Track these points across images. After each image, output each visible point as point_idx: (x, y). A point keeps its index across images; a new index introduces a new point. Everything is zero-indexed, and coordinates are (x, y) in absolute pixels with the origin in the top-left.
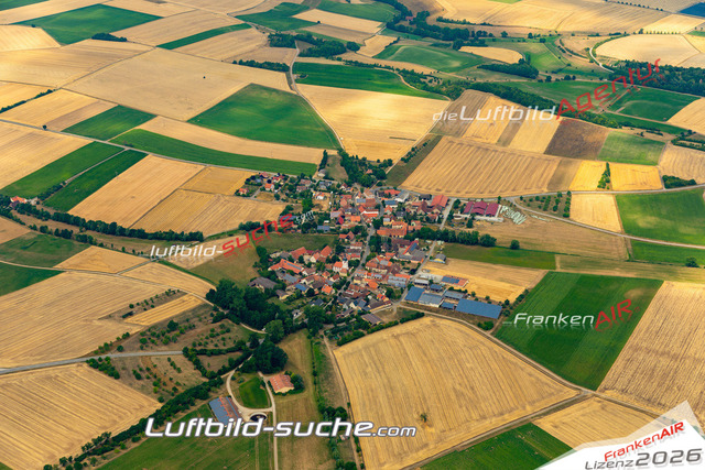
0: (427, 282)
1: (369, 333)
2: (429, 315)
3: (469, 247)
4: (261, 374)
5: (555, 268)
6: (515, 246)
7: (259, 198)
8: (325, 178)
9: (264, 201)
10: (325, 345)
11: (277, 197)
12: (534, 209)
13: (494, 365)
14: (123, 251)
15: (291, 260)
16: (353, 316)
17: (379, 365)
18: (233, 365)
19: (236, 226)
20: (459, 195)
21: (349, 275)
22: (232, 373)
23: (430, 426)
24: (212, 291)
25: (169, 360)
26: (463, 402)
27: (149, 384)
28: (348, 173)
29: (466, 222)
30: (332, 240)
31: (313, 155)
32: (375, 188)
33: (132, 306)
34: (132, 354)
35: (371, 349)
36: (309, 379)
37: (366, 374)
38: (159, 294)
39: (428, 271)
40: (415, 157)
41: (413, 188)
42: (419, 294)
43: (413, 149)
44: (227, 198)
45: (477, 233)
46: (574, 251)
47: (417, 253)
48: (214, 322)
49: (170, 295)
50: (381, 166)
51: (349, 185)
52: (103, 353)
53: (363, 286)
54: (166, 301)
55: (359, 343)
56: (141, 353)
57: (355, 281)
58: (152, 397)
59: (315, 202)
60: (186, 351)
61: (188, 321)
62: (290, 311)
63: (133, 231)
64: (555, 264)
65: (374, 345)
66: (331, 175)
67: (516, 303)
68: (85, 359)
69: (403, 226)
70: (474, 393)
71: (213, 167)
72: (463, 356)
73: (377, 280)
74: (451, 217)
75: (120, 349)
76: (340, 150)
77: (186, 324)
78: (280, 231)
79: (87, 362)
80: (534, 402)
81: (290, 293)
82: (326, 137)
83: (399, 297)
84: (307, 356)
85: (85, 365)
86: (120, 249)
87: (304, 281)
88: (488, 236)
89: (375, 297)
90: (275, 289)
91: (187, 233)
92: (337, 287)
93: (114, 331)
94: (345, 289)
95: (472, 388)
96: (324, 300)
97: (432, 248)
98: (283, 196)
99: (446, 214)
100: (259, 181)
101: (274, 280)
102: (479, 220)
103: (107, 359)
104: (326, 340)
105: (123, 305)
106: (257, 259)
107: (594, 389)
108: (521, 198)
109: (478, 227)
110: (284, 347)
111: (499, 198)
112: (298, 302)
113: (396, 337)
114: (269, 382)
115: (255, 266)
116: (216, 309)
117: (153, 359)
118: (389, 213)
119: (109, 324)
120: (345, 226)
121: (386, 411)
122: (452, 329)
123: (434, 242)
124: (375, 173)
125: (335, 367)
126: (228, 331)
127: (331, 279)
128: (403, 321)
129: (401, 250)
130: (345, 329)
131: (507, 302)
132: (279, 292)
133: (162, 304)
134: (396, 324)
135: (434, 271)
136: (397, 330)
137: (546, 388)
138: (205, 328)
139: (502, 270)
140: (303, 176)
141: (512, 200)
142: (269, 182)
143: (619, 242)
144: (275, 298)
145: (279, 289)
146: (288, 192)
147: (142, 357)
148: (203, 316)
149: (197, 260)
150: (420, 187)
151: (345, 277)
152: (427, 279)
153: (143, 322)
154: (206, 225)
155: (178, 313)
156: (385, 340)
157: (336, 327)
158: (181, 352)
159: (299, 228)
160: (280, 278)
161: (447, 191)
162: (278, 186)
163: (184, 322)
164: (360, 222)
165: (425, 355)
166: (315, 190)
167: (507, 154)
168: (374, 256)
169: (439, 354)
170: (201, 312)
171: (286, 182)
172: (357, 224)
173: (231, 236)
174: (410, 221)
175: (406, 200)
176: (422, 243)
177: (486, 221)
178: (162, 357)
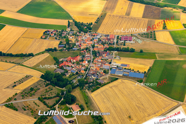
0: (116, 67)
1: (101, 87)
2: (120, 79)
3: (126, 53)
4: (67, 105)
5: (157, 58)
6: (141, 51)
7: (50, 39)
8: (71, 30)
9: (52, 40)
10: (87, 92)
11: (56, 39)
12: (144, 38)
13: (147, 96)
14: (6, 62)
15: (67, 61)
16: (94, 81)
17: (108, 98)
18: (57, 102)
19: (44, 50)
20: (118, 34)
21: (88, 66)
22: (57, 105)
23: (132, 120)
24: (42, 75)
25: (34, 102)
26: (141, 110)
27: (29, 112)
28: (78, 28)
29: (123, 44)
30: (79, 53)
31: (65, 22)
32: (88, 33)
33: (15, 83)
34: (20, 101)
35: (104, 92)
36: (85, 106)
37: (104, 102)
38: (23, 77)
39: (115, 62)
40: (99, 21)
41: (101, 32)
42: (115, 71)
43: (98, 19)
44: (38, 40)
45: (128, 48)
46: (161, 52)
47: (110, 56)
48: (46, 86)
49: (27, 77)
50: (89, 25)
51: (80, 33)
52: (9, 101)
53: (94, 69)
54: (26, 80)
55: (98, 91)
56: (23, 100)
57: (91, 68)
58: (32, 117)
59: (70, 40)
60: (39, 99)
61: (36, 87)
62: (72, 81)
63: (8, 54)
64: (156, 57)
65: (104, 91)
66: (73, 29)
67: (148, 72)
68: (4, 104)
69: (102, 46)
70: (144, 106)
71: (30, 29)
72: (136, 93)
73: (99, 67)
74: (117, 42)
75: (15, 100)
76: (74, 20)
78: (60, 51)
79: (5, 105)
80: (164, 108)
81: (70, 74)
82: (67, 16)
83: (108, 73)
84: (82, 97)
85: (4, 106)
86: (5, 61)
87: (73, 69)
88: (132, 49)
89: (99, 73)
90: (64, 72)
91: (28, 53)
92: (86, 70)
93: (11, 93)
94: (89, 71)
95: (142, 105)
96: (82, 76)
97: (114, 54)
98: (58, 38)
99: (115, 41)
100: (48, 33)
101: (63, 69)
102: (127, 43)
103: (12, 104)
104: (87, 90)
105: (11, 82)
106: (55, 62)
107: (183, 102)
108: (139, 34)
109: (127, 45)
110: (73, 94)
111: (132, 34)
112: (73, 77)
113: (111, 87)
114: (71, 108)
116: (45, 82)
117: (28, 102)
118: (96, 42)
119: (8, 90)
120: (82, 48)
121: (115, 115)
122: (129, 83)
123: (114, 51)
124: (88, 28)
125: (93, 100)
126: (52, 90)
127: (83, 68)
128: (112, 82)
129: (103, 55)
130: (93, 86)
131: (145, 72)
132: (66, 74)
133: (25, 81)
134: (110, 83)
135: (117, 62)
136: (111, 85)
137: (167, 103)
138: (43, 89)
139: (140, 60)
140: (63, 31)
141: (136, 35)
142: (52, 33)
143: (175, 48)
144: (65, 76)
145: (66, 72)
146: (59, 36)
147: (24, 102)
148: (41, 85)
149: (33, 64)
150: (104, 32)
151: (87, 67)
152: (116, 66)
153: (20, 88)
154: (33, 50)
155: (32, 84)
156: (107, 89)
157: (89, 85)
158: (37, 99)
159: (66, 49)
160: (64, 68)
161: (113, 33)
162: (55, 34)
163: (35, 87)
164: (87, 46)
165: (123, 94)
166: (68, 35)
167: (130, 19)
168: (95, 58)
169: (128, 93)
170: (40, 83)
171: (58, 33)
172: (86, 46)
173: (43, 53)
174: (104, 44)
175: (100, 37)
176: (110, 52)
177: (129, 43)
178: (31, 101)
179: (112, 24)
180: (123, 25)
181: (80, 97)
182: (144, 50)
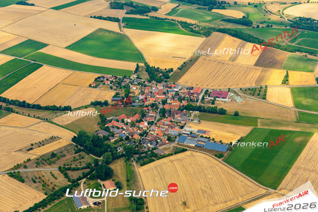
0: (189, 133)
1: (157, 159)
2: (190, 150)
3: (212, 115)
4: (99, 181)
5: (257, 126)
6: (236, 114)
7: (102, 88)
8: (137, 78)
9: (104, 90)
10: (134, 166)
11: (111, 88)
12: (248, 95)
13: (223, 177)
14: (29, 116)
15: (118, 121)
16: (149, 151)
17: (162, 176)
18: (85, 176)
19: (89, 103)
20: (208, 87)
21: (148, 129)
22: (84, 180)
23: (188, 208)
24: (75, 137)
25: (51, 173)
26: (206, 196)
27: (40, 185)
28: (149, 75)
29: (211, 102)
30: (140, 111)
31: (131, 66)
32: (163, 83)
33: (32, 145)
34: (32, 170)
35: (158, 168)
36: (125, 183)
37: (155, 181)
38: (47, 138)
39: (190, 127)
40: (185, 67)
41: (183, 83)
42: (185, 139)
43: (184, 63)
44: (85, 88)
45: (216, 107)
46: (268, 117)
47: (185, 118)
48: (76, 153)
49: (53, 139)
50: (167, 72)
51: (149, 81)
52: (16, 169)
53: (155, 135)
54: (51, 142)
55: (152, 165)
56: (37, 169)
57: (151, 132)
58: (41, 192)
59: (131, 91)
60: (60, 168)
62: (116, 148)
63: (34, 105)
64: (257, 124)
65: (160, 166)
66: (141, 76)
68: (7, 172)
69: (178, 103)
70: (212, 191)
71: (78, 72)
72: (207, 171)
73: (163, 131)
74: (203, 99)
75: (25, 167)
76: (146, 63)
77: (61, 154)
79: (8, 174)
80: (243, 196)
81: (116, 138)
82: (138, 56)
83: (174, 141)
84: (124, 171)
85: (7, 175)
86: (27, 115)
87: (124, 132)
88: (222, 109)
89: (161, 141)
90: (109, 136)
91: (63, 106)
92: (141, 135)
93: (22, 158)
94: (146, 136)
95: (211, 189)
96: (134, 142)
97: (192, 115)
98: (115, 88)
99: (201, 97)
100: (102, 79)
101: (108, 132)
102: (218, 101)
103: (18, 172)
104: (134, 163)
105: (27, 144)
106: (100, 121)
107: (275, 189)
108: (241, 89)
109: (218, 104)
110: (112, 166)
111: (229, 89)
112: (121, 143)
113: (172, 161)
114: (104, 185)
115: (99, 124)
116: (77, 147)
117: (42, 172)
118: (170, 96)
119: (20, 154)
120: (147, 103)
122: (202, 158)
123: (194, 112)
124: (164, 75)
125: (139, 177)
126: (83, 158)
127: (139, 131)
128: (176, 153)
129: (176, 116)
130: (145, 157)
131: (231, 144)
132: (110, 138)
133: (48, 144)
134: (172, 155)
135: (193, 127)
136: (172, 157)
137: (250, 189)
138: (71, 156)
139: (229, 127)
140: (125, 77)
141: (236, 90)
142: (107, 80)
143: (292, 112)
144: (108, 141)
145: (111, 136)
146: (117, 85)
147: (37, 171)
148: (70, 150)
149: (68, 121)
150: (188, 83)
151: (146, 130)
152: (189, 131)
153: (38, 153)
154: (73, 102)
155: (57, 148)
156: (166, 163)
157: (140, 156)
158: (58, 169)
159: (122, 104)
160: (111, 130)
161: (202, 85)
162: (112, 82)
163: (59, 153)
164: (155, 101)
165: (187, 171)
166: (132, 84)
167: (234, 66)
168: (162, 119)
169: (194, 170)
170: (69, 148)
171: (117, 80)
172: (153, 102)
173: (86, 108)
174: (181, 101)
175: (180, 90)
176: (187, 112)
177: (222, 101)
178: (47, 172)
179: (204, 72)
180: (220, 74)
181: (121, 171)
182: (242, 113)
